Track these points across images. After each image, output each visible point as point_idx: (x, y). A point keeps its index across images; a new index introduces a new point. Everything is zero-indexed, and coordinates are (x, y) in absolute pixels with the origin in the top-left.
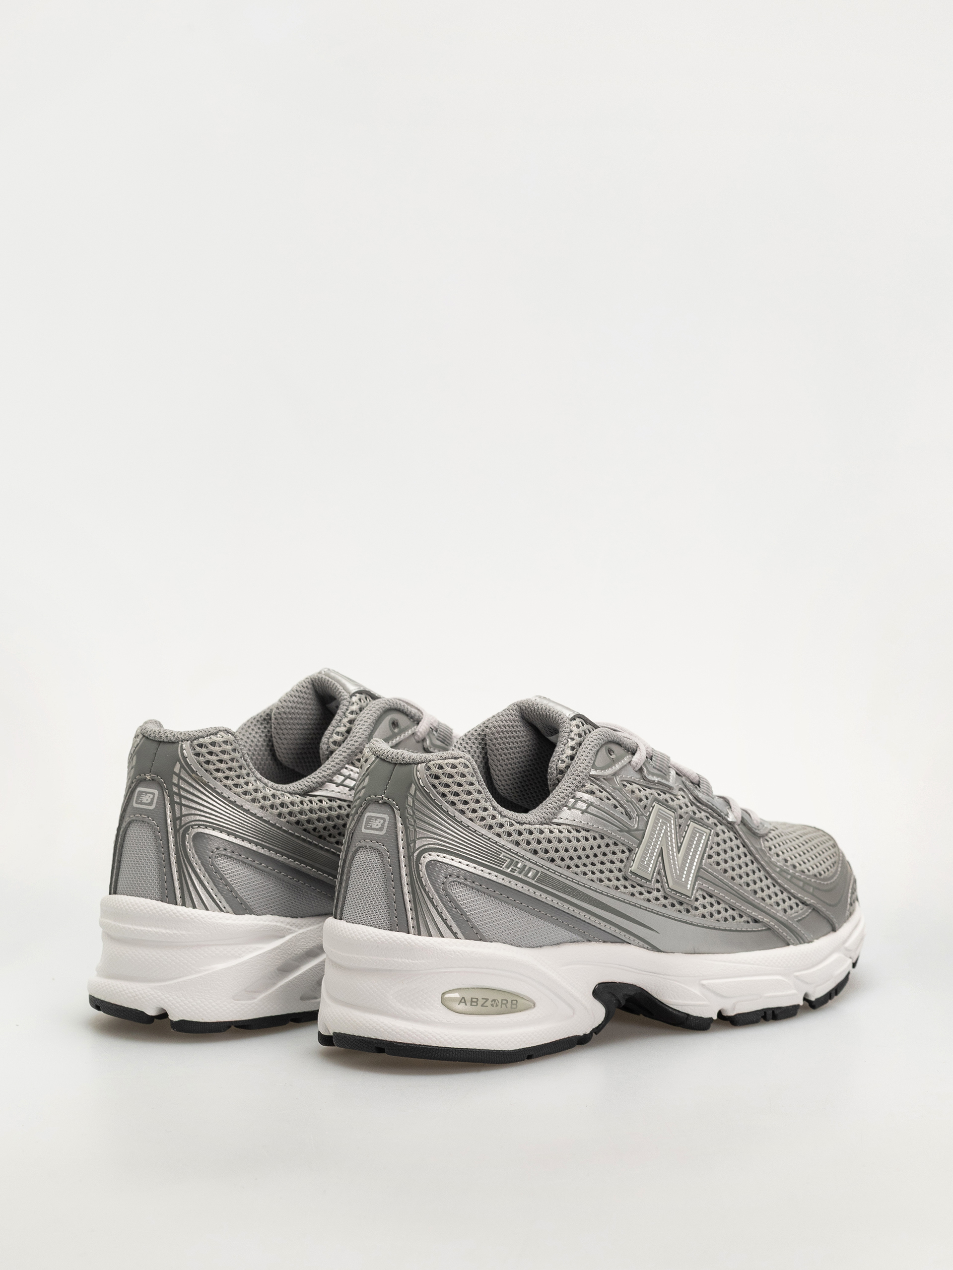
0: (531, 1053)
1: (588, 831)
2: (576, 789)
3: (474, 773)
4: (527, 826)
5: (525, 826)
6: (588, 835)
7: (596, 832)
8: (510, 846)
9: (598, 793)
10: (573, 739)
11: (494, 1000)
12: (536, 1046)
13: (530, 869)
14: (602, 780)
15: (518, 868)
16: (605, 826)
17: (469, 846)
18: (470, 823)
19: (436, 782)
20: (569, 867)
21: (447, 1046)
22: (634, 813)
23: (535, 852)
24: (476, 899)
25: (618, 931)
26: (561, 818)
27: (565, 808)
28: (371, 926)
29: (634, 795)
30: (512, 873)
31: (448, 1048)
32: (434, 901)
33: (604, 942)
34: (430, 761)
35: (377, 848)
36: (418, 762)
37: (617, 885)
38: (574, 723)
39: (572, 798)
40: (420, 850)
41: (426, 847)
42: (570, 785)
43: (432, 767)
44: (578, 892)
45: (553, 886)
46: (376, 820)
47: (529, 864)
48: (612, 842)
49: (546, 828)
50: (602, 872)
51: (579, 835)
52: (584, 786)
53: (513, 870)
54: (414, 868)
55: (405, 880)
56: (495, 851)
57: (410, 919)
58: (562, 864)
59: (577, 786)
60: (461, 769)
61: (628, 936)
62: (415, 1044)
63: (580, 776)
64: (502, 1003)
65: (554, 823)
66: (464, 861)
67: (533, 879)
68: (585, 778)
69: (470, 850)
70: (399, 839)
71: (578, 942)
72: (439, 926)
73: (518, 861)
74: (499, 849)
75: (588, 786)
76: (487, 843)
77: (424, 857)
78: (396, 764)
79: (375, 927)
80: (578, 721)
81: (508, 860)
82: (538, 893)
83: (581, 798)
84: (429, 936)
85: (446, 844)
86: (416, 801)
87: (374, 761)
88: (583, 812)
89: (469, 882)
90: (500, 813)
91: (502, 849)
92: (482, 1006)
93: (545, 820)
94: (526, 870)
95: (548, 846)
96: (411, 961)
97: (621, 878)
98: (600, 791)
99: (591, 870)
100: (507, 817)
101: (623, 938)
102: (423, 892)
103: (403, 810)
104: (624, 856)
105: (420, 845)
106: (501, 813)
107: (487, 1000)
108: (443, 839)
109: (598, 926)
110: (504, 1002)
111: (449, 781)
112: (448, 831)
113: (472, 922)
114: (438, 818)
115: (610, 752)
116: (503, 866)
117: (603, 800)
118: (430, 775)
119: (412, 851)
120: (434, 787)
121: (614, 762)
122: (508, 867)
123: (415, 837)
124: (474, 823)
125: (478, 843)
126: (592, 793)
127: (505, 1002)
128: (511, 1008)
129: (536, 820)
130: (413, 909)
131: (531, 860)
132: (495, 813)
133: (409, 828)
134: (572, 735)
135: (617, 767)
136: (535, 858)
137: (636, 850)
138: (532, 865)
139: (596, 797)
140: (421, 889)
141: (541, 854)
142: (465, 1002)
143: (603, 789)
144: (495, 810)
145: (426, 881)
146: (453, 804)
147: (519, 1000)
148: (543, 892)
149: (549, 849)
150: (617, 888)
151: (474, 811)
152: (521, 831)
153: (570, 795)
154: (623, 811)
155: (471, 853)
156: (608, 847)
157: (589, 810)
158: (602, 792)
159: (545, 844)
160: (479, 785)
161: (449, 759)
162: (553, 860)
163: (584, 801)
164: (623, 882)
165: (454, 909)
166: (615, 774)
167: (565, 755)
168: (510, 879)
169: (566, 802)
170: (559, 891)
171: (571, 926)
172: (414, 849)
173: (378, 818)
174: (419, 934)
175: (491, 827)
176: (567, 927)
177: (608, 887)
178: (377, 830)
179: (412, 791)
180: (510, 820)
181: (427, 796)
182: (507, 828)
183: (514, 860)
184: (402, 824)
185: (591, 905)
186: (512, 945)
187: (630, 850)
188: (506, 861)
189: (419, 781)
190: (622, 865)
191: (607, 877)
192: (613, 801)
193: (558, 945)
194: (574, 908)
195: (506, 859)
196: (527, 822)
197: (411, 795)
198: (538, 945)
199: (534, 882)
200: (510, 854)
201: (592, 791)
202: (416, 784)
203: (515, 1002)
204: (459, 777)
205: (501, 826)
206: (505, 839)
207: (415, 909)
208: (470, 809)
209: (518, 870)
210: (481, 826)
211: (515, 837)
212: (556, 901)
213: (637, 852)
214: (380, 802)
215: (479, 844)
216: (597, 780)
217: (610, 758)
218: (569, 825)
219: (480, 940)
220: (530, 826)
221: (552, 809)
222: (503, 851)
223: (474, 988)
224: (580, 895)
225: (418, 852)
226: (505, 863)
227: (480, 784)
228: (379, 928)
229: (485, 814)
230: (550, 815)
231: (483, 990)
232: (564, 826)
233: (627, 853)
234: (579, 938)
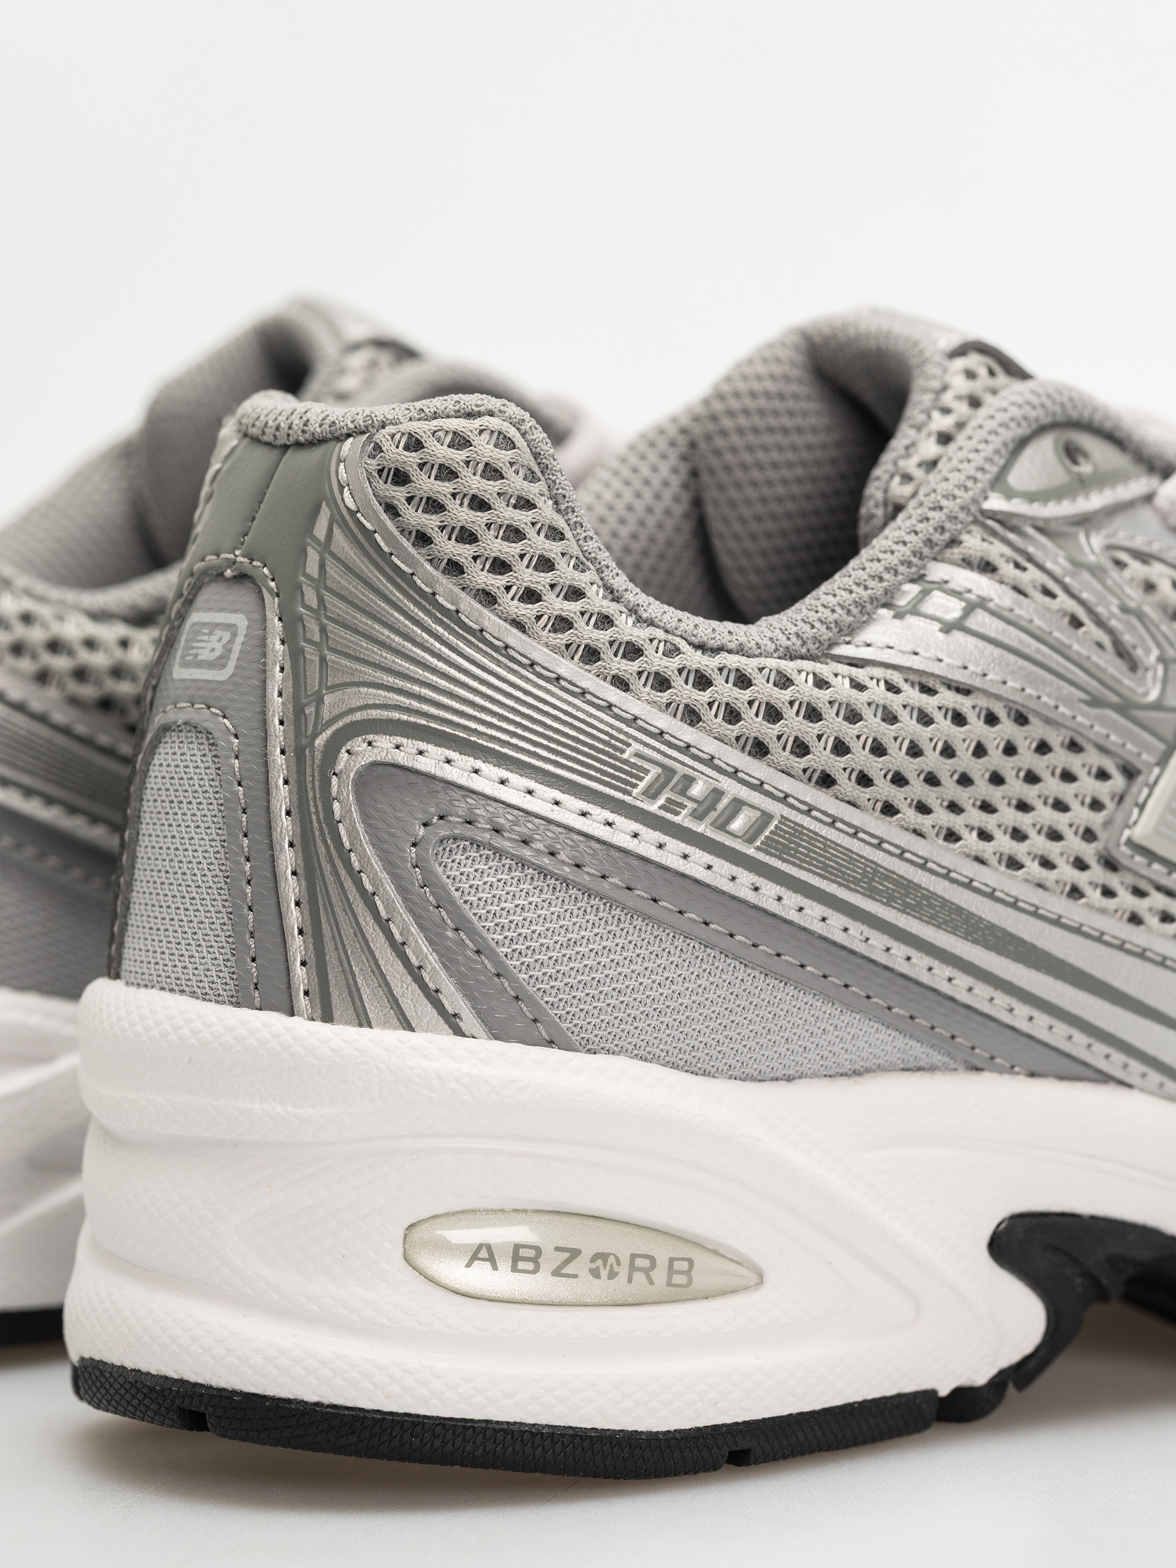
0: (742, 1444)
1: (965, 691)
2: (926, 551)
3: (536, 469)
4: (733, 661)
5: (724, 659)
6: (964, 704)
7: (998, 698)
8: (663, 721)
9: (1008, 570)
10: (946, 411)
11: (603, 1256)
12: (764, 1420)
13: (738, 804)
14: (1030, 531)
15: (690, 798)
16: (1029, 678)
17: (511, 716)
18: (514, 637)
19: (398, 494)
20: (889, 810)
21: (413, 1411)
22: (1148, 651)
23: (760, 749)
24: (535, 899)
25: (1080, 1038)
26: (869, 645)
27: (883, 612)
28: (182, 992)
29: (1155, 598)
30: (669, 816)
31: (418, 1416)
32: (378, 903)
33: (1032, 1075)
34: (383, 427)
35: (205, 724)
36: (345, 431)
37: (1076, 881)
38: (960, 363)
39: (913, 581)
40: (334, 727)
41: (358, 716)
42: (907, 538)
43: (387, 445)
44: (924, 897)
45: (825, 867)
46: (210, 633)
47: (732, 789)
48: (1060, 739)
49: (801, 671)
50: (1018, 835)
51: (929, 703)
52: (954, 542)
53: (671, 806)
54: (313, 788)
55: (285, 826)
56: (606, 738)
57: (298, 963)
58: (863, 794)
59: (929, 542)
60: (485, 449)
61: (1118, 1057)
62: (302, 1402)
63: (941, 508)
64: (632, 1268)
65: (839, 659)
66: (491, 767)
67: (750, 841)
68: (962, 516)
69: (511, 728)
70: (269, 690)
71: (932, 1069)
72: (397, 991)
73: (691, 772)
74: (620, 731)
75: (974, 543)
76: (574, 706)
77: (348, 752)
78: (285, 447)
79: (193, 994)
80: (974, 361)
81: (655, 771)
82: (770, 889)
83: (946, 582)
84: (361, 1025)
85: (425, 708)
86: (330, 561)
87: (233, 450)
88: (948, 628)
89: (509, 839)
90: (633, 611)
91: (631, 731)
92: (557, 1273)
93: (804, 643)
94: (721, 806)
95: (809, 730)
96: (290, 1109)
97: (1091, 860)
98: (1017, 566)
99: (977, 825)
100: (658, 627)
101: (1102, 1064)
102: (343, 872)
103: (289, 594)
104: (1103, 790)
105: (336, 712)
106: (636, 612)
107: (575, 1253)
108: (416, 689)
109: (1005, 1017)
110: (640, 1262)
111: (443, 489)
112: (434, 662)
113: (517, 980)
114: (402, 618)
115: (1072, 453)
116: (635, 791)
117: (1025, 595)
118: (380, 472)
119: (309, 732)
120: (391, 510)
121: (1083, 485)
122: (652, 793)
123: (320, 683)
124: (529, 640)
125: (541, 705)
126: (987, 567)
127: (644, 1263)
128: (669, 1284)
129: (766, 641)
130: (308, 930)
131: (740, 775)
132: (611, 608)
133: (303, 652)
134: (947, 399)
135: (1095, 501)
136: (757, 769)
137: (1151, 772)
138: (744, 793)
139: (1002, 582)
140: (338, 862)
141: (782, 756)
142: (492, 1259)
143: (1030, 559)
144: (616, 600)
145: (352, 833)
146: (454, 568)
147: (702, 1261)
148: (788, 888)
149: (810, 740)
150: (1075, 892)
151: (531, 596)
152: (708, 673)
153: (901, 569)
154: (1106, 640)
155: (514, 741)
156: (1044, 754)
157: (972, 623)
158: (1024, 569)
159: (794, 724)
160: (559, 511)
161: (448, 417)
162: (826, 781)
163: (956, 594)
164: (1097, 873)
165: (450, 934)
166: (1085, 521)
167: (915, 460)
168: (658, 836)
169: (886, 591)
170: (850, 889)
171: (902, 1012)
172: (315, 724)
173: (217, 625)
174: (327, 1017)
175: (591, 655)
176: (885, 1016)
177: (1039, 885)
178: (210, 665)
179: (320, 530)
180: (670, 637)
181: (366, 545)
182: (655, 660)
183: (674, 772)
184: (283, 642)
185: (975, 942)
186: (674, 1066)
187: (1130, 773)
188: (647, 772)
189: (342, 493)
190: (1096, 820)
191: (1040, 853)
192: (1064, 601)
193: (858, 1079)
194: (910, 952)
195: (646, 765)
196: (732, 646)
197: (316, 540)
198: (779, 1075)
199: (751, 851)
200: (663, 748)
201: (988, 564)
202: (334, 505)
203: (684, 1266)
204: (478, 477)
205: (633, 651)
206: (645, 696)
207: (313, 931)
208: (514, 590)
209: (691, 805)
210: (554, 649)
211: (684, 692)
212: (837, 920)
213: (1156, 782)
214: (229, 573)
215: (546, 708)
216: (1014, 529)
217: (1068, 471)
218: (894, 667)
219: (551, 1043)
220: (744, 660)
221: (833, 611)
222: (636, 739)
223: (525, 1211)
224: (930, 906)
225: (329, 732)
226: (641, 779)
227: (563, 507)
228: (205, 997)
229: (571, 608)
230: (823, 629)
231: (557, 1218)
232: (878, 672)
233: (1118, 781)
234: (937, 1058)
